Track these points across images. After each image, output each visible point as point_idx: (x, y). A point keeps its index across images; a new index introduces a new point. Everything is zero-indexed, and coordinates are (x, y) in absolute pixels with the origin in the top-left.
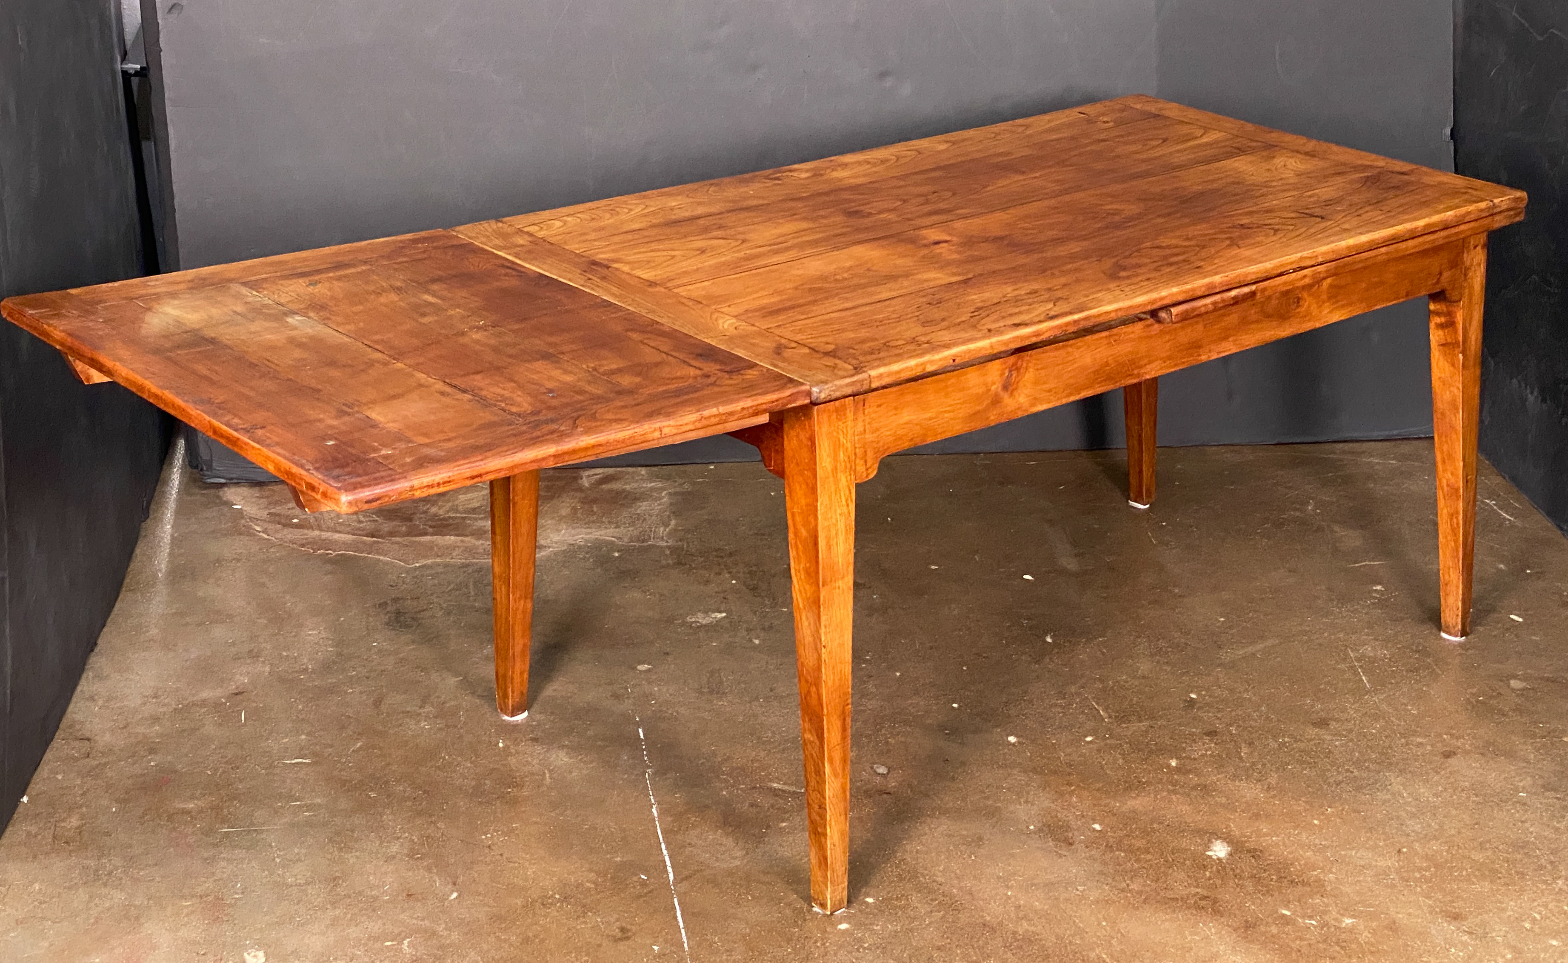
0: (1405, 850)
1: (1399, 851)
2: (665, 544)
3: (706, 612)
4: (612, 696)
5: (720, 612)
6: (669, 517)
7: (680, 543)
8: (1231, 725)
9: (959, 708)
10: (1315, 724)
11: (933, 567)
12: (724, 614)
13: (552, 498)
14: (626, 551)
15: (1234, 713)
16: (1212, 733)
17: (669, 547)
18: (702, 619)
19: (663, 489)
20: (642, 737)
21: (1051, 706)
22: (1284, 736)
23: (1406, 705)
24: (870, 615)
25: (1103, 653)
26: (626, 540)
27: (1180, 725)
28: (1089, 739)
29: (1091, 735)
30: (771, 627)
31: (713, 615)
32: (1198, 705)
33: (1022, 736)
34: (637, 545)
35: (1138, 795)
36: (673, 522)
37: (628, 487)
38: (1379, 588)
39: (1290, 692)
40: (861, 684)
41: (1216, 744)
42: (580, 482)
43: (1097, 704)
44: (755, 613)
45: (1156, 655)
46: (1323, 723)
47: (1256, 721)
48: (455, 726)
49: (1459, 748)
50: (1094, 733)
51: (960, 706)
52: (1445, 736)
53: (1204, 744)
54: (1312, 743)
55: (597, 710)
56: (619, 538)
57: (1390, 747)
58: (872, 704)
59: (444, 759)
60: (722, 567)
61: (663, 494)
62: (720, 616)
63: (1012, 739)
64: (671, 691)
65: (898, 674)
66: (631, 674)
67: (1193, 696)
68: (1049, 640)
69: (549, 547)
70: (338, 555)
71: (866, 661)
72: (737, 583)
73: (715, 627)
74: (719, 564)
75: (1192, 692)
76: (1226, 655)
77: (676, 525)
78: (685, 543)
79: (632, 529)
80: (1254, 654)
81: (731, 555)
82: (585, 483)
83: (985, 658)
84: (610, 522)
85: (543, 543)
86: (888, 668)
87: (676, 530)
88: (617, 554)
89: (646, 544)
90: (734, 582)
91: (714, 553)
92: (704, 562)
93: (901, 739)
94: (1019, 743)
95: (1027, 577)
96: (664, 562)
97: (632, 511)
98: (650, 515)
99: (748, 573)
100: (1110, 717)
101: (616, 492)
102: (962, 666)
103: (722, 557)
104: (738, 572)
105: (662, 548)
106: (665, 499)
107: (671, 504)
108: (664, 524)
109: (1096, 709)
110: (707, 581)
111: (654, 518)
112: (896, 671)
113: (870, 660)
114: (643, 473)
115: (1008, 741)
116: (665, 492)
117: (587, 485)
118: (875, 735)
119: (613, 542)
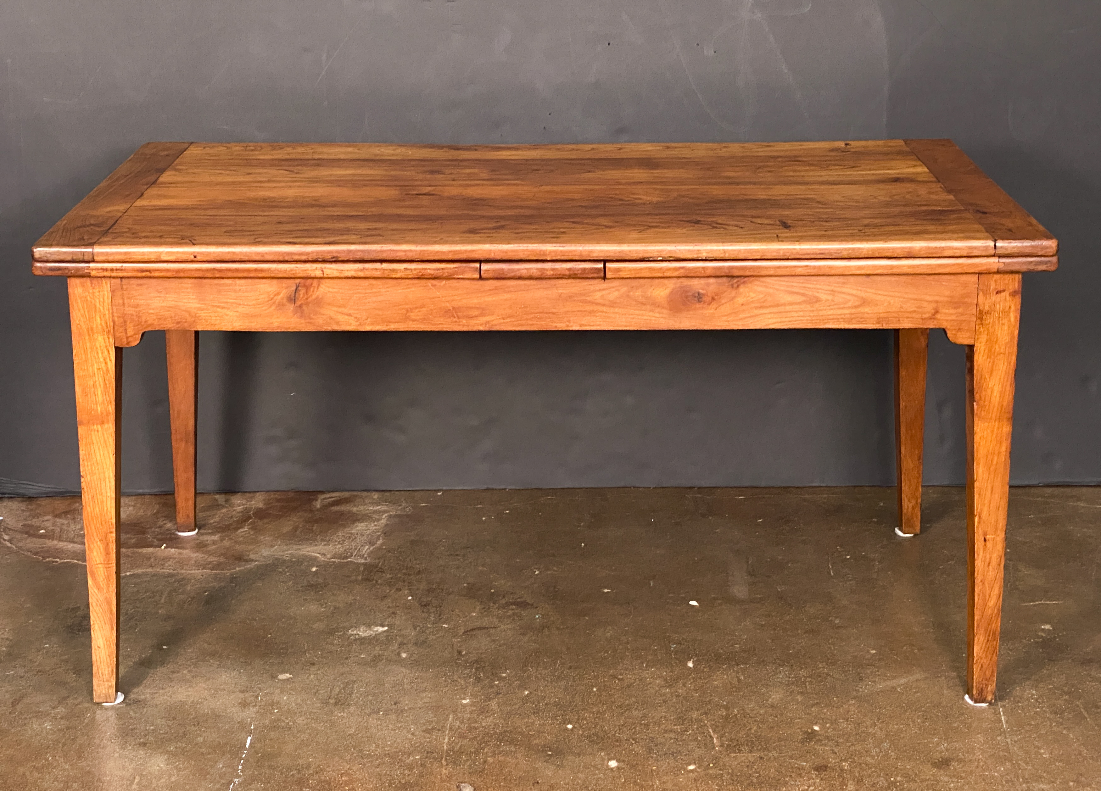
2: (363, 561)
3: (369, 626)
4: (240, 703)
5: (383, 626)
6: (379, 536)
7: (377, 561)
8: (845, 760)
9: (572, 730)
10: (935, 765)
11: (606, 590)
12: (386, 628)
13: (281, 516)
14: (324, 566)
15: (852, 748)
16: (821, 768)
17: (364, 564)
18: (363, 632)
19: (385, 512)
20: (247, 746)
21: (666, 731)
22: (897, 775)
23: (1039, 748)
24: (524, 634)
25: (739, 680)
26: (329, 556)
27: (791, 757)
28: (691, 767)
29: (695, 764)
30: (424, 642)
31: (375, 629)
32: (817, 738)
33: (624, 761)
34: (337, 561)
36: (379, 542)
37: (355, 509)
38: (1047, 627)
39: (920, 729)
40: (485, 701)
41: (822, 779)
42: (314, 503)
43: (714, 731)
44: (415, 629)
45: (793, 684)
46: (944, 763)
47: (873, 757)
48: (75, 728)
50: (699, 761)
51: (574, 727)
52: (1071, 784)
53: (809, 779)
54: (925, 784)
55: (219, 716)
56: (324, 555)
58: (488, 721)
59: (47, 760)
60: (406, 584)
61: (384, 516)
62: (380, 629)
63: (613, 764)
64: (299, 701)
65: (526, 693)
66: (270, 682)
67: (816, 728)
68: (690, 664)
69: (256, 561)
70: (63, 563)
71: (501, 679)
72: (413, 599)
73: (371, 641)
74: (404, 581)
75: (816, 724)
76: (865, 688)
77: (382, 544)
78: (382, 561)
79: (340, 546)
80: (894, 688)
81: (419, 572)
82: (318, 504)
83: (619, 679)
84: (322, 540)
85: (252, 556)
86: (519, 687)
87: (379, 549)
88: (314, 569)
89: (345, 561)
90: (410, 598)
91: (404, 571)
92: (392, 578)
93: (501, 758)
94: (618, 768)
95: (693, 603)
96: (354, 578)
97: (347, 530)
98: (362, 535)
99: (429, 591)
100: (722, 745)
101: (342, 514)
102: (593, 687)
103: (410, 575)
104: (418, 589)
105: (358, 565)
106: (382, 521)
107: (387, 525)
108: (371, 544)
109: (711, 737)
110: (385, 597)
111: (365, 537)
112: (526, 689)
113: (505, 678)
114: (375, 497)
115: (608, 766)
116: (386, 515)
117: (318, 506)
118: (477, 753)
119: (317, 557)
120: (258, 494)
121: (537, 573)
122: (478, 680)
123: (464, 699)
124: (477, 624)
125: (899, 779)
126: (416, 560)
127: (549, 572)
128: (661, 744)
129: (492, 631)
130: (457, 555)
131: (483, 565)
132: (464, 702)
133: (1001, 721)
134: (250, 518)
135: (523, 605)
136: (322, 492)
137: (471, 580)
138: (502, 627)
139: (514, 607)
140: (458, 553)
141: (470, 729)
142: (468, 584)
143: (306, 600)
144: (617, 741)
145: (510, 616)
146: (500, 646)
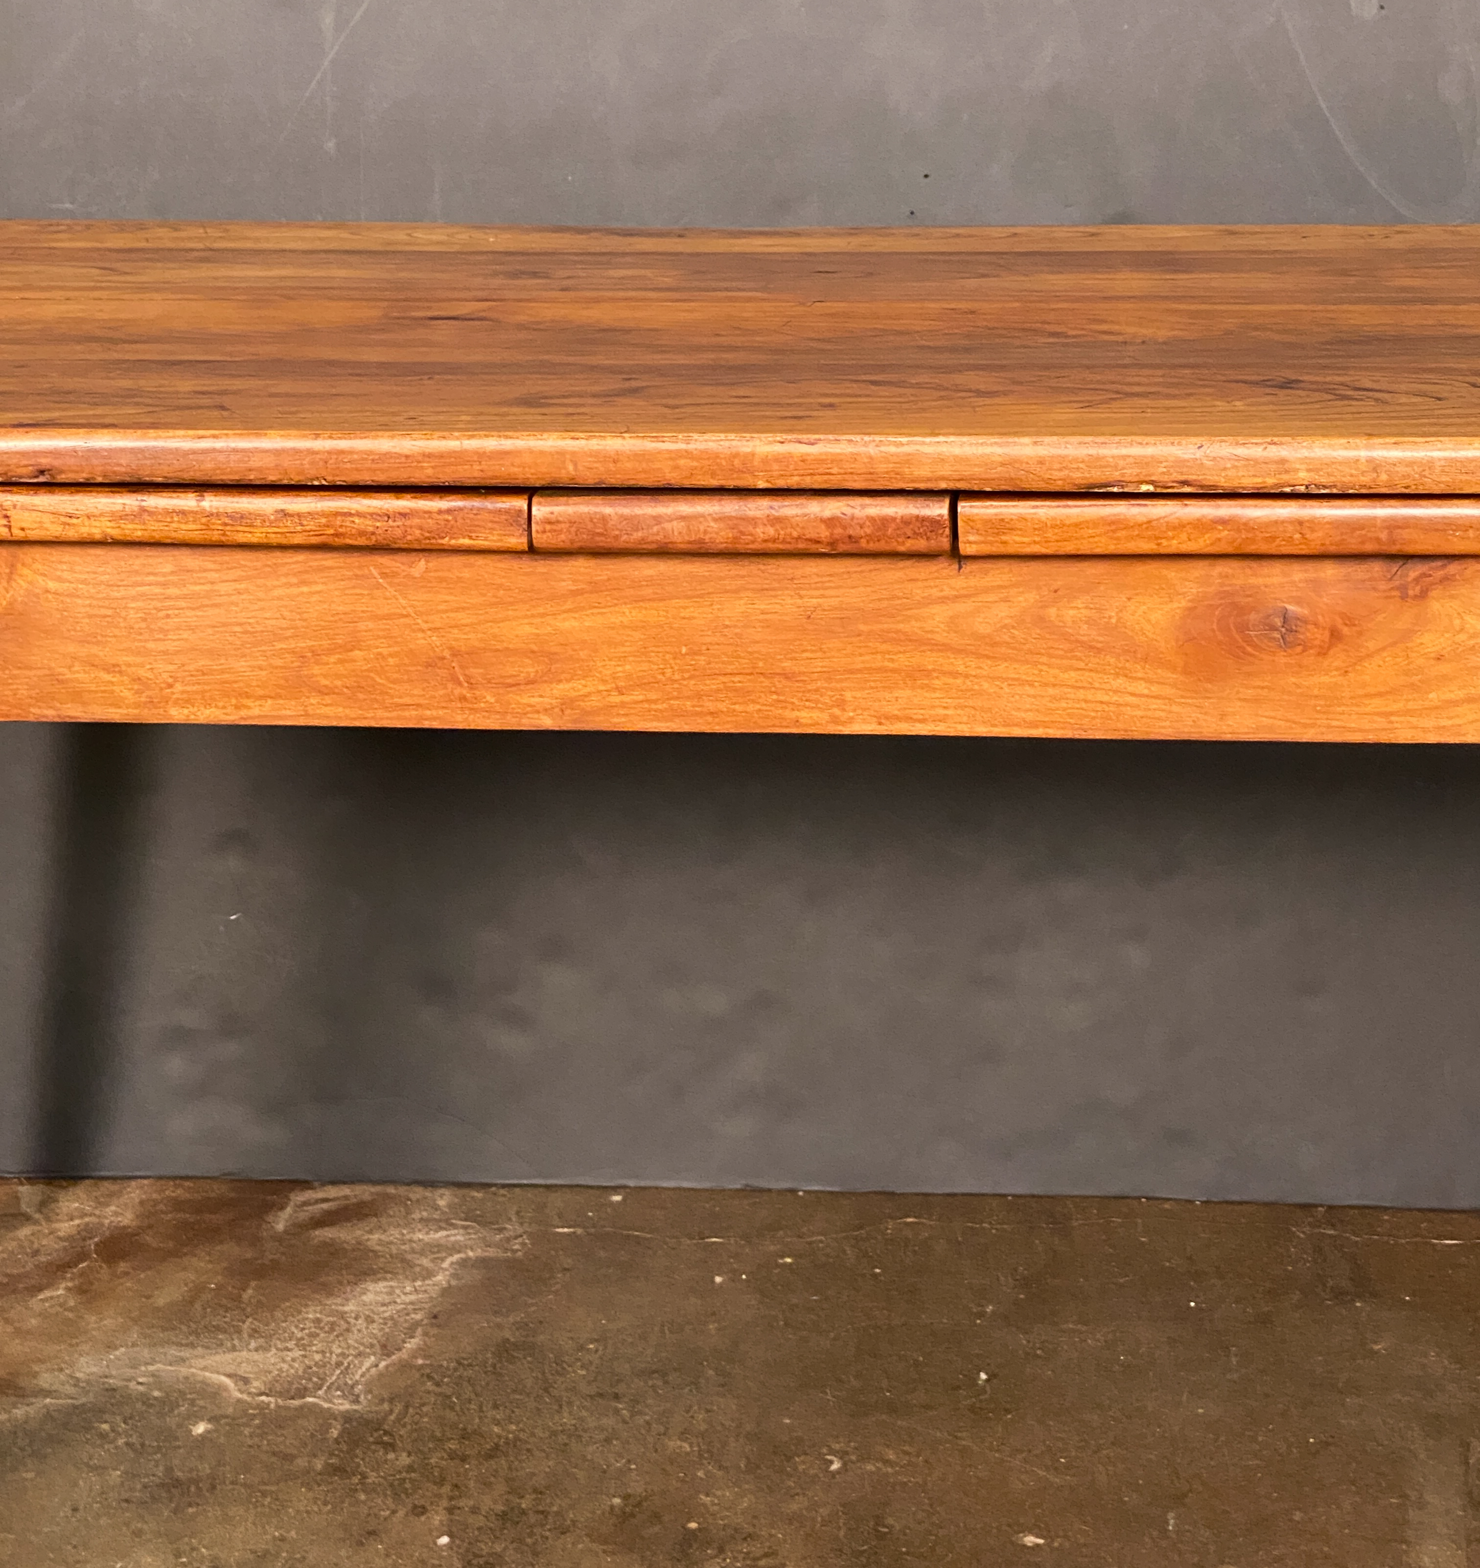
2: (345, 1406)
6: (417, 1324)
7: (386, 1407)
11: (1030, 1540)
14: (231, 1418)
17: (347, 1417)
19: (455, 1248)
26: (256, 1385)
34: (275, 1403)
36: (411, 1345)
37: (375, 1238)
42: (271, 1218)
56: (244, 1380)
61: (445, 1265)
72: (449, 1546)
74: (441, 1482)
77: (414, 1355)
78: (398, 1408)
79: (297, 1353)
81: (493, 1453)
82: (281, 1222)
84: (254, 1333)
85: (45, 1380)
87: (405, 1367)
88: (200, 1428)
89: (296, 1403)
90: (444, 1540)
91: (452, 1445)
92: (410, 1468)
96: (301, 1462)
97: (333, 1303)
98: (370, 1320)
99: (503, 1516)
101: (333, 1250)
103: (464, 1459)
104: (475, 1510)
105: (332, 1415)
106: (440, 1277)
107: (446, 1292)
108: (386, 1348)
110: (372, 1533)
111: (374, 1329)
114: (442, 1203)
116: (456, 1257)
117: (280, 1227)
119: (222, 1387)
120: (133, 1183)
121: (835, 1466)
126: (496, 1407)
127: (870, 1467)
130: (616, 1397)
131: (683, 1435)
134: (83, 1256)
136: (304, 1184)
137: (637, 1487)
140: (621, 1389)
142: (626, 1497)
143: (138, 1533)
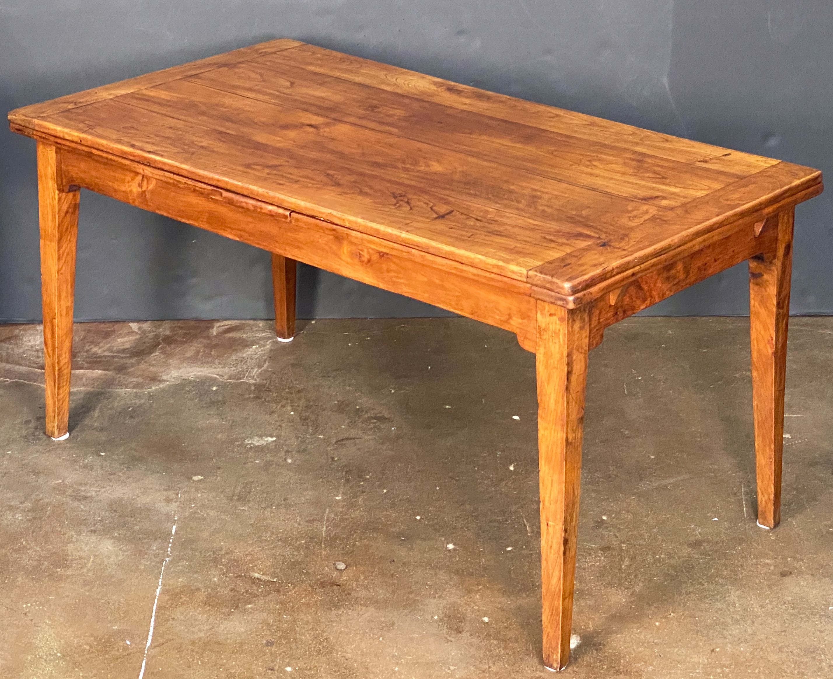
0: (718, 650)
1: (713, 651)
2: (254, 382)
3: (261, 436)
4: (164, 499)
5: (272, 437)
6: (265, 359)
7: (265, 382)
8: (624, 543)
9: (420, 520)
10: (690, 545)
11: (447, 407)
12: (274, 439)
13: (185, 342)
14: (223, 386)
15: (630, 533)
16: (606, 549)
17: (255, 385)
18: (257, 442)
19: (269, 338)
20: (173, 532)
21: (491, 522)
22: (661, 553)
24: (382, 444)
26: (225, 377)
27: (584, 541)
28: (509, 549)
29: (512, 546)
30: (305, 450)
31: (266, 439)
32: (605, 525)
33: (458, 544)
34: (232, 381)
35: (528, 596)
36: (266, 365)
37: (245, 336)
38: (787, 435)
39: (682, 518)
40: (353, 498)
41: (605, 557)
42: (211, 331)
43: (527, 521)
44: (297, 438)
45: (589, 484)
46: (697, 544)
47: (645, 540)
48: (41, 519)
49: (796, 569)
50: (515, 544)
51: (421, 518)
52: (789, 559)
53: (596, 557)
54: (681, 560)
55: (149, 510)
56: (222, 376)
57: (742, 566)
58: (356, 514)
59: (22, 543)
60: (289, 401)
61: (268, 343)
62: (270, 439)
63: (451, 546)
64: (210, 498)
65: (385, 491)
66: (186, 483)
67: (604, 518)
68: (512, 468)
69: (167, 381)
70: (13, 382)
71: (365, 480)
72: (294, 414)
73: (263, 449)
74: (287, 399)
75: (604, 514)
76: (643, 486)
77: (267, 367)
78: (268, 382)
79: (234, 369)
80: (666, 486)
81: (299, 392)
82: (214, 331)
83: (456, 480)
84: (220, 363)
85: (164, 377)
86: (380, 486)
87: (266, 371)
88: (214, 389)
89: (239, 381)
90: (292, 413)
91: (287, 390)
92: (277, 396)
93: (366, 542)
94: (454, 550)
95: (516, 417)
96: (247, 396)
97: (240, 354)
98: (251, 359)
99: (306, 407)
100: (533, 532)
101: (234, 340)
102: (436, 486)
103: (292, 393)
104: (298, 406)
105: (250, 385)
106: (268, 346)
107: (271, 350)
108: (260, 367)
109: (525, 525)
110: (272, 412)
111: (254, 361)
112: (385, 488)
113: (368, 479)
114: (261, 325)
115: (447, 548)
116: (270, 341)
117: (215, 333)
118: (348, 538)
119: (216, 379)
120: (164, 322)
121: (393, 391)
122: (348, 481)
123: (337, 496)
124: (346, 436)
125: (662, 556)
126: (296, 380)
127: (402, 391)
128: (487, 531)
129: (357, 441)
130: (329, 377)
131: (350, 386)
132: (337, 498)
133: (743, 510)
134: (159, 344)
135: (381, 419)
136: (218, 321)
137: (340, 398)
138: (366, 437)
139: (375, 421)
140: (330, 375)
141: (342, 520)
142: (338, 401)
143: (210, 414)
144: (454, 529)
145: (371, 429)
146: (364, 453)
